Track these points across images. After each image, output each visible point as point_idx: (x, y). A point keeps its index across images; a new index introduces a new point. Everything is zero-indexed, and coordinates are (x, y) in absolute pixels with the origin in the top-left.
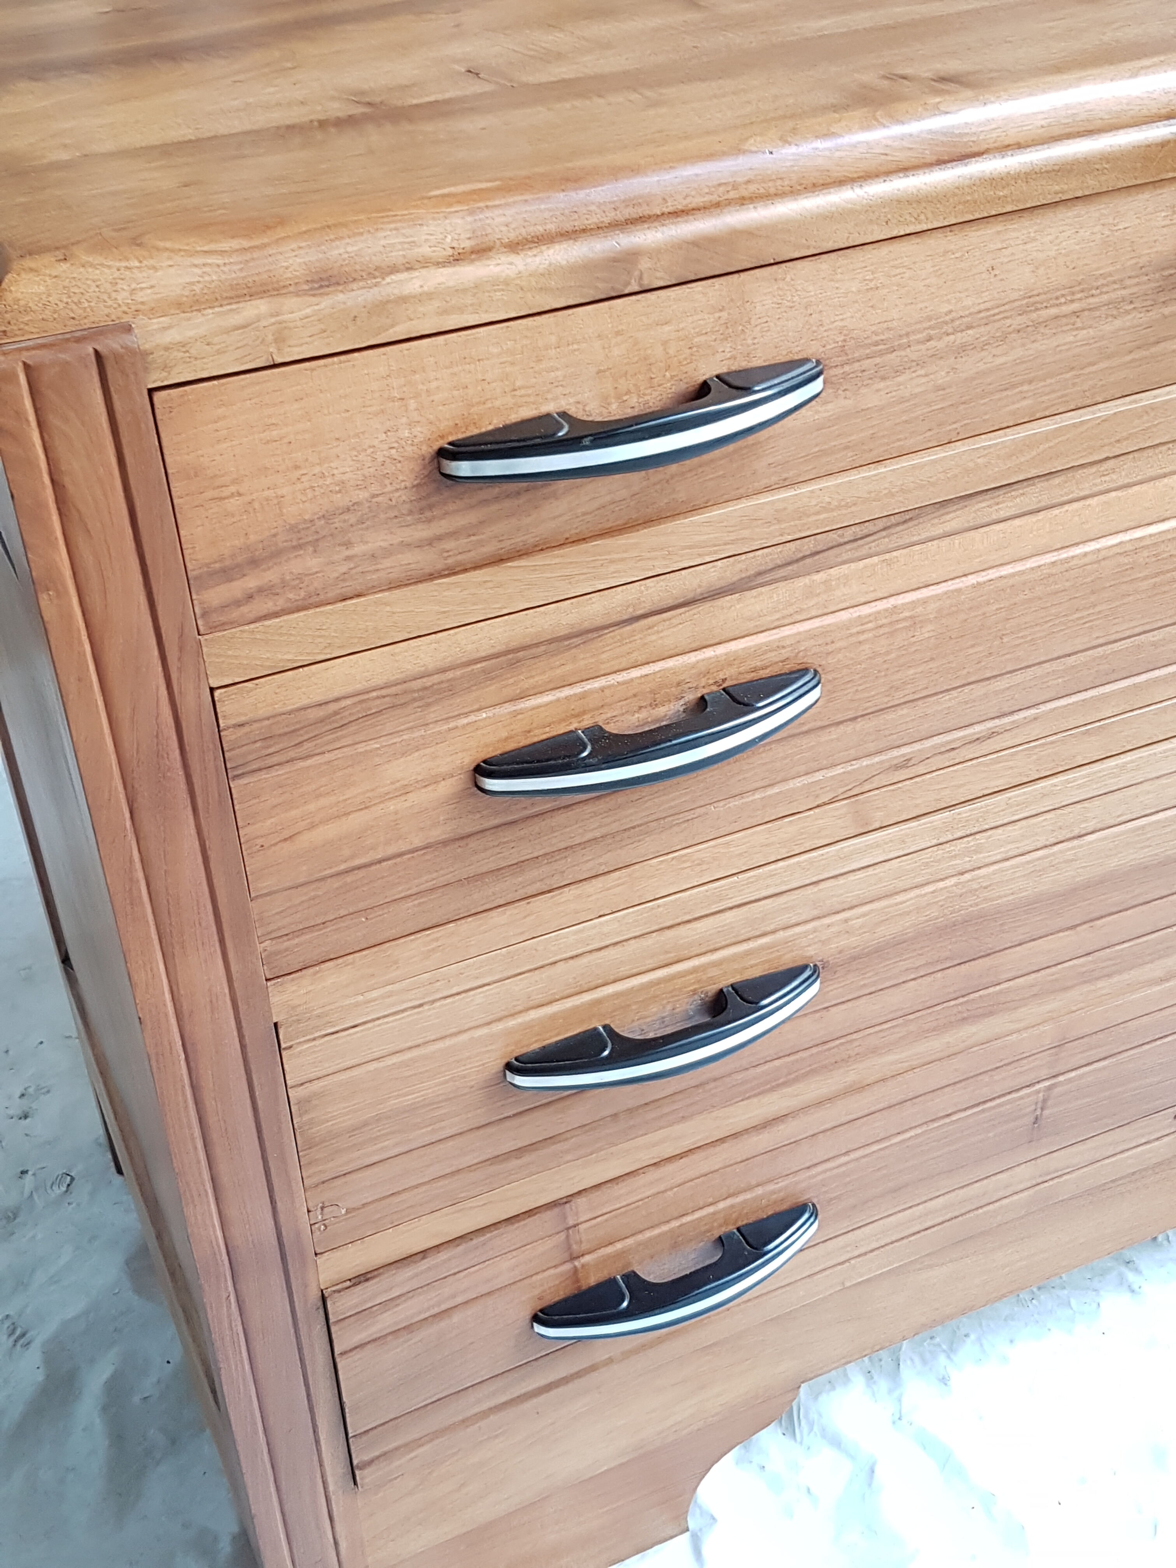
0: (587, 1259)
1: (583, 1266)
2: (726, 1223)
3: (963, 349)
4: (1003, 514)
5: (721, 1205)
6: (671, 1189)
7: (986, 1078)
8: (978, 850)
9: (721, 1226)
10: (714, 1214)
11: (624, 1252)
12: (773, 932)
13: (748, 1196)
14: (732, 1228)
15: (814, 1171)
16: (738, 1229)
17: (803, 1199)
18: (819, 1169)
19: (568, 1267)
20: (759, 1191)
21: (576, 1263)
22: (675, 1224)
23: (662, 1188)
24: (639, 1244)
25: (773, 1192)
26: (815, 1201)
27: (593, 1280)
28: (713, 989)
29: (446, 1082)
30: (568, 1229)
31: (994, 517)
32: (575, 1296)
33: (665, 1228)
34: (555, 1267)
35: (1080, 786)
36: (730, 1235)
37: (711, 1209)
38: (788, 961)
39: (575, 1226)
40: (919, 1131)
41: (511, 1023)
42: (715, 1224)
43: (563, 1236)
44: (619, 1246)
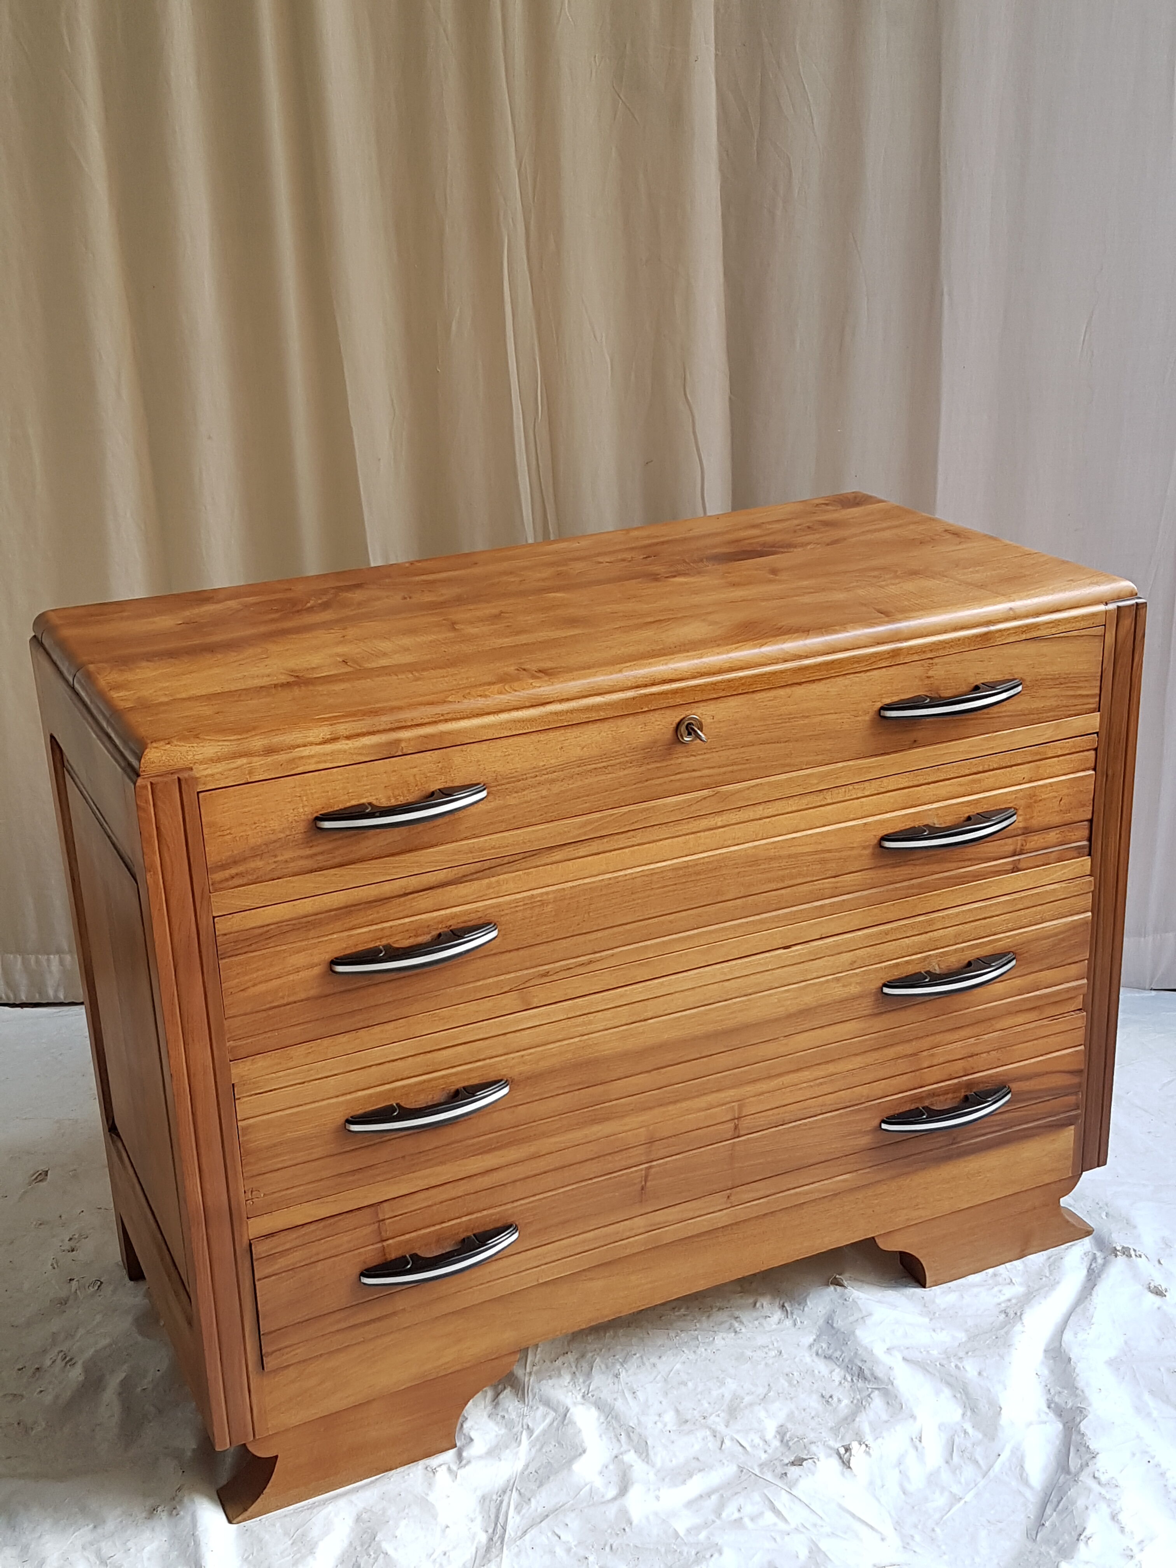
0: (390, 1241)
1: (388, 1245)
2: (466, 1231)
3: (553, 781)
4: (581, 854)
5: (464, 1219)
6: (435, 1204)
7: (609, 1158)
8: (590, 1023)
9: (464, 1231)
10: (459, 1223)
11: (410, 1240)
12: (484, 1059)
13: (479, 1215)
14: (470, 1234)
15: (515, 1204)
16: (474, 1235)
17: (510, 1221)
18: (519, 1203)
19: (379, 1245)
20: (485, 1213)
21: (385, 1244)
22: (438, 1227)
23: (430, 1203)
24: (418, 1237)
25: (492, 1215)
26: (517, 1223)
27: (393, 1256)
28: (453, 1088)
29: (316, 1126)
30: (379, 1221)
31: (577, 855)
32: (383, 1264)
33: (433, 1229)
34: (372, 1244)
35: (640, 992)
36: (469, 1238)
37: (458, 1221)
38: (492, 1077)
39: (384, 1220)
40: (574, 1186)
41: (349, 1097)
42: (461, 1230)
43: (377, 1224)
44: (407, 1236)
